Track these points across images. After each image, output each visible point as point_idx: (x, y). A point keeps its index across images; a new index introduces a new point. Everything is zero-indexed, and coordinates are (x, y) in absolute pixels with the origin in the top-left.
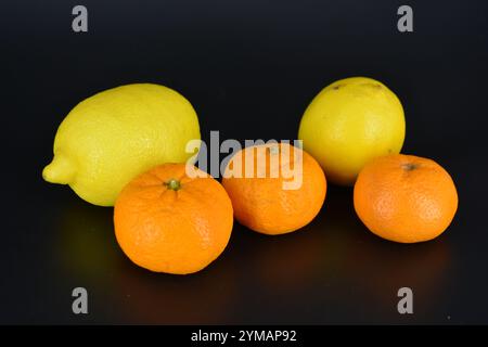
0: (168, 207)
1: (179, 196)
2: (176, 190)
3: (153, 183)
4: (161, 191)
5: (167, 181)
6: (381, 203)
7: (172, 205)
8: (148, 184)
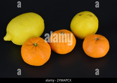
0: (34, 52)
1: (37, 48)
2: (36, 46)
3: (30, 44)
4: (32, 47)
5: (34, 43)
6: (89, 49)
7: (35, 51)
8: (29, 44)
